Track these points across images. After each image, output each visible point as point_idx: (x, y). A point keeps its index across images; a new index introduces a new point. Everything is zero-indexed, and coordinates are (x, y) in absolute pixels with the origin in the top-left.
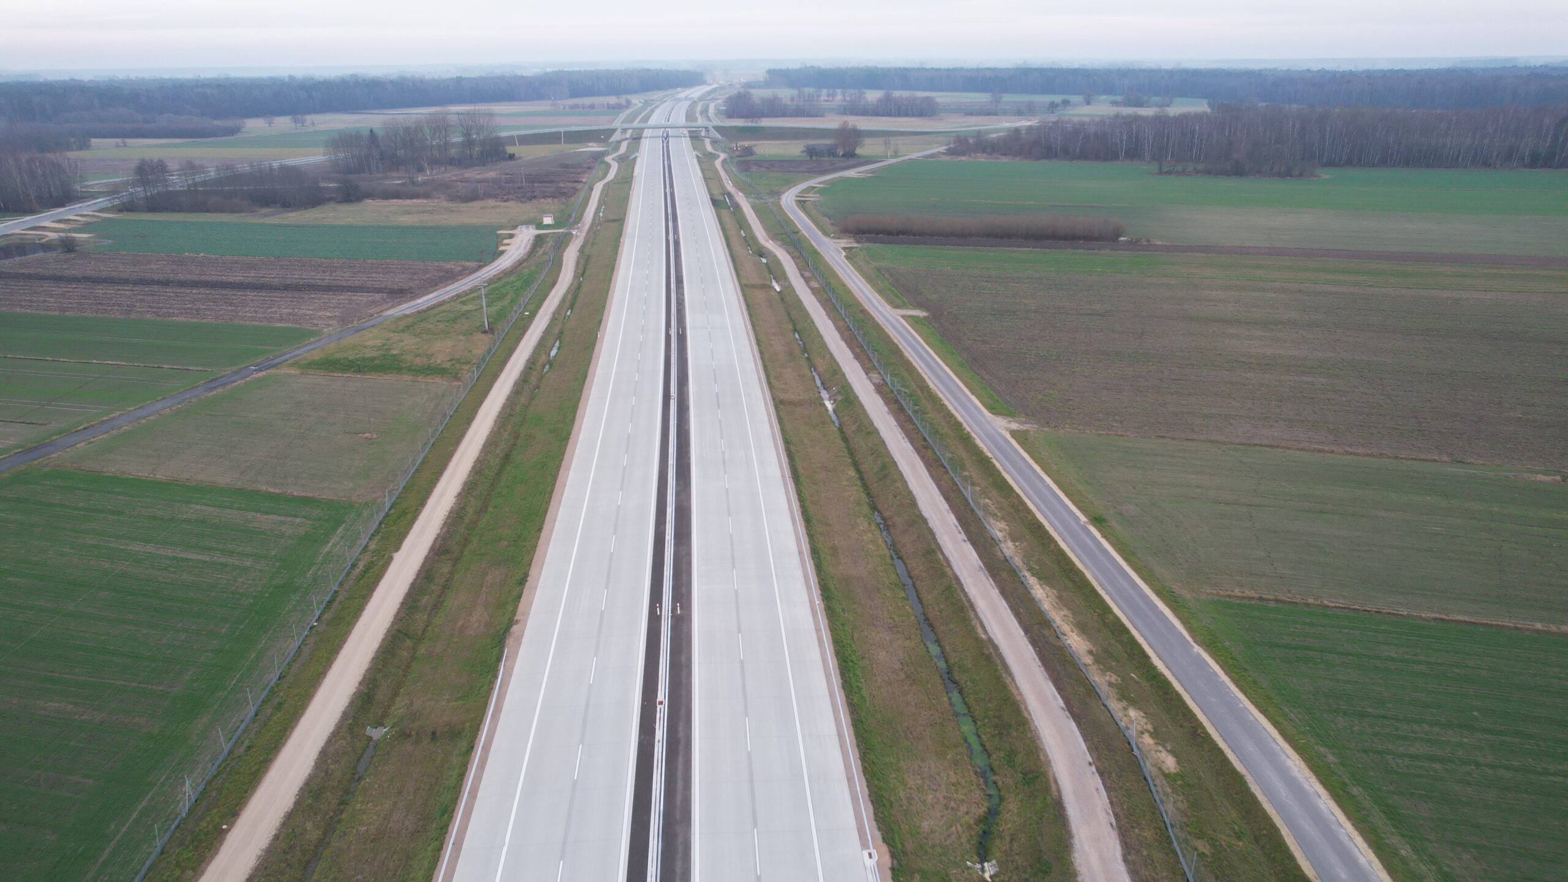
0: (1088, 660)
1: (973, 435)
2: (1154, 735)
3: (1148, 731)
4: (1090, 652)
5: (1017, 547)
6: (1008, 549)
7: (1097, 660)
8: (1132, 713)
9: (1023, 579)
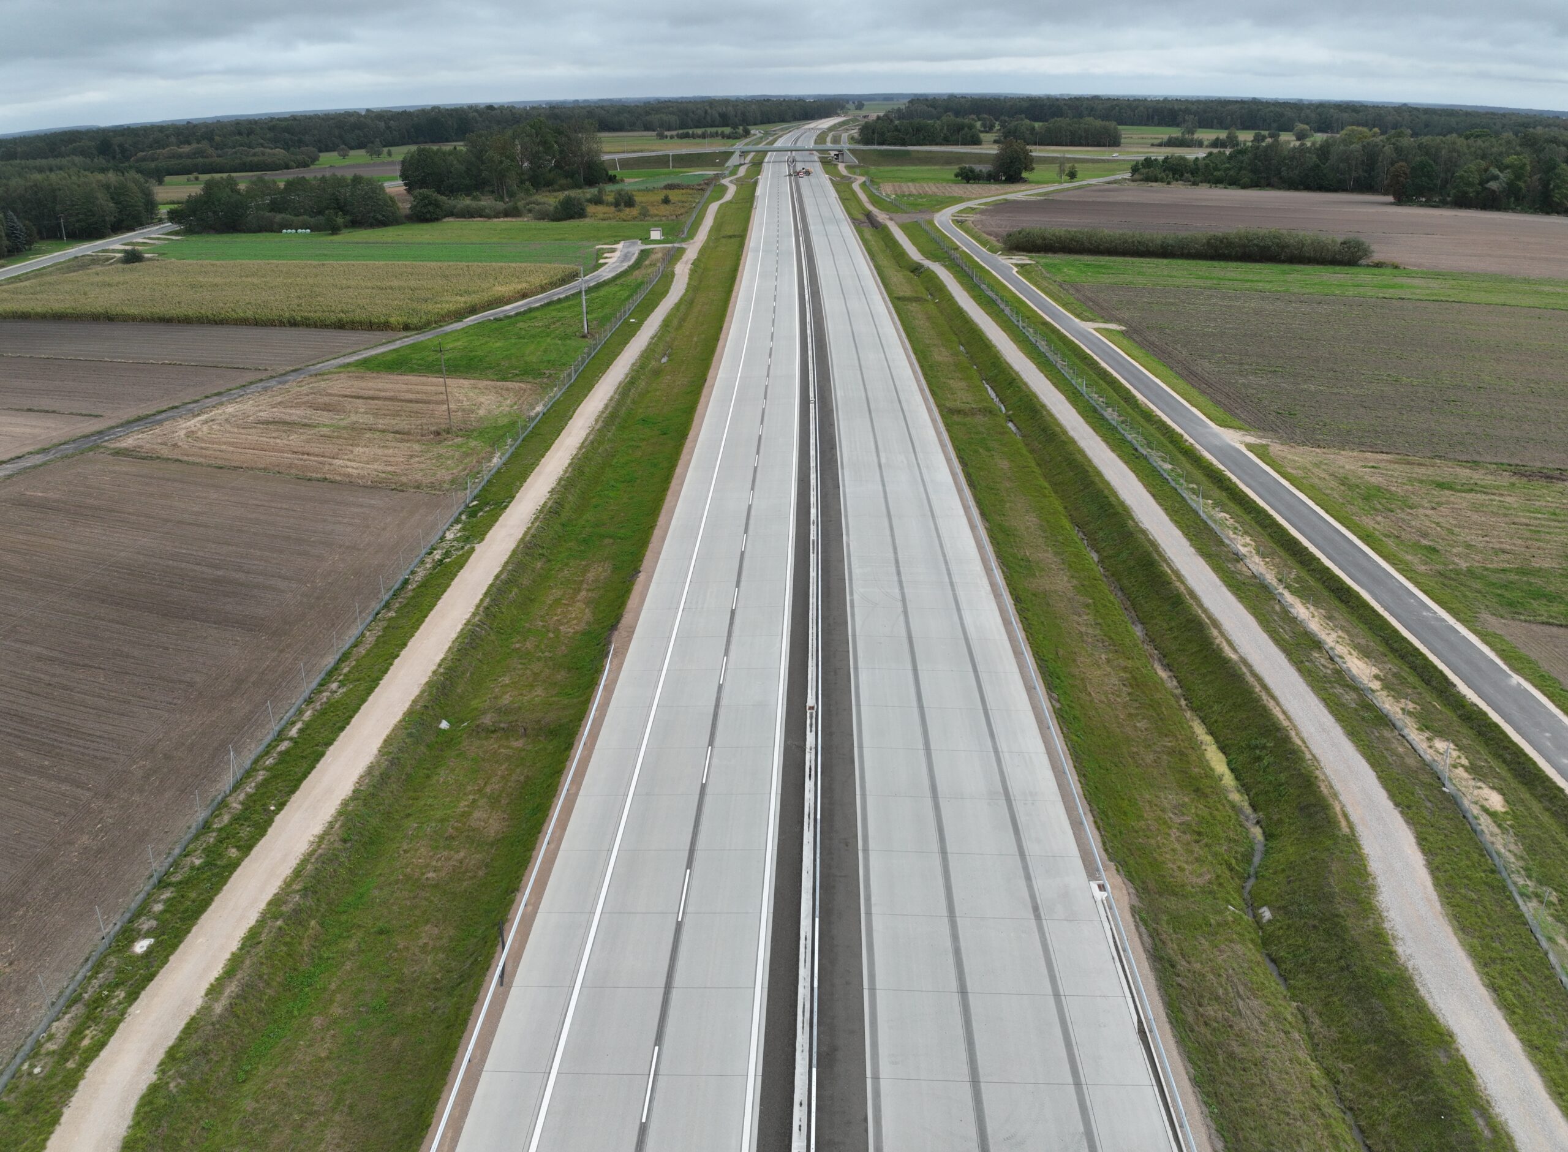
0: (1376, 685)
1: (1198, 446)
2: (1472, 769)
3: (1463, 766)
4: (1377, 677)
5: (1267, 563)
6: (1257, 565)
7: (1387, 686)
8: (1440, 745)
9: (1278, 597)
